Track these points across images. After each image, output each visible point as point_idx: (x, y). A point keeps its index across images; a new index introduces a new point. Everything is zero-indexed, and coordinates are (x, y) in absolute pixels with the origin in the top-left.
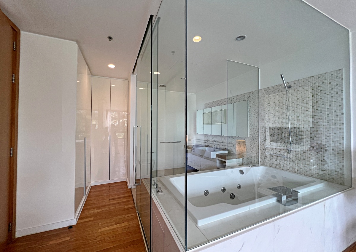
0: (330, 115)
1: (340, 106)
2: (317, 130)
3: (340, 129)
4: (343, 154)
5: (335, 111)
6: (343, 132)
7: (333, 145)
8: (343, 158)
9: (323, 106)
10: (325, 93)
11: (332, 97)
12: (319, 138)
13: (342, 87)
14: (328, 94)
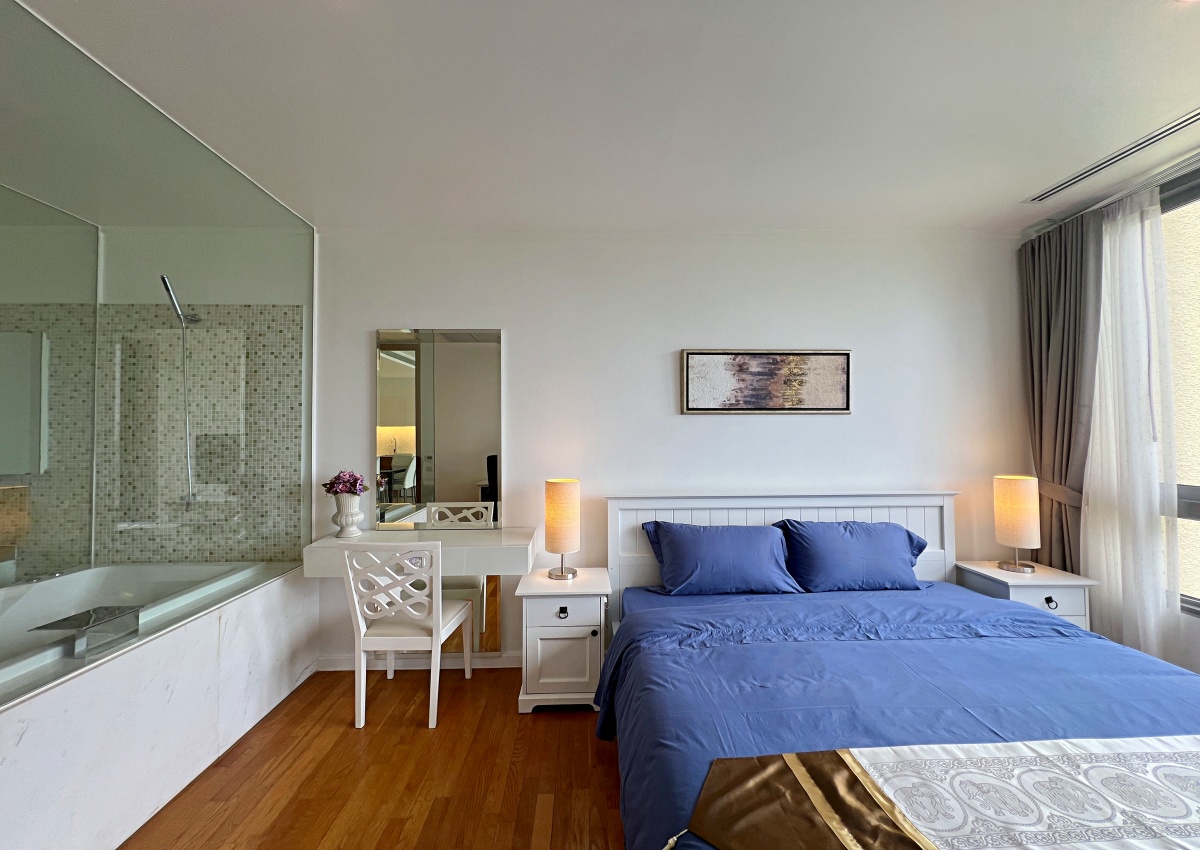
0: (280, 405)
1: (296, 386)
2: (255, 441)
3: (296, 437)
4: (299, 493)
5: (288, 397)
6: (300, 445)
7: (283, 474)
8: (299, 500)
9: (267, 383)
10: (272, 353)
11: (284, 364)
12: (258, 460)
13: (301, 346)
14: (276, 357)
